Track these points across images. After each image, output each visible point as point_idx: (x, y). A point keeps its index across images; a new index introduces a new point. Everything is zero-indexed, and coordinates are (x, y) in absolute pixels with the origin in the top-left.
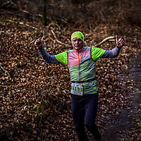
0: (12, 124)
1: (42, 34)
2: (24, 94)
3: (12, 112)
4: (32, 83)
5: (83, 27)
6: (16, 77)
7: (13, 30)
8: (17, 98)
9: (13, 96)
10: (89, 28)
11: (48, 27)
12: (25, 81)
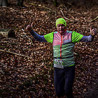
0: (34, 75)
1: (54, 13)
2: (42, 55)
3: (34, 67)
4: (47, 47)
5: (83, 8)
6: (36, 42)
7: (34, 10)
8: (37, 58)
9: (34, 56)
10: (87, 8)
11: (58, 8)
12: (43, 46)
